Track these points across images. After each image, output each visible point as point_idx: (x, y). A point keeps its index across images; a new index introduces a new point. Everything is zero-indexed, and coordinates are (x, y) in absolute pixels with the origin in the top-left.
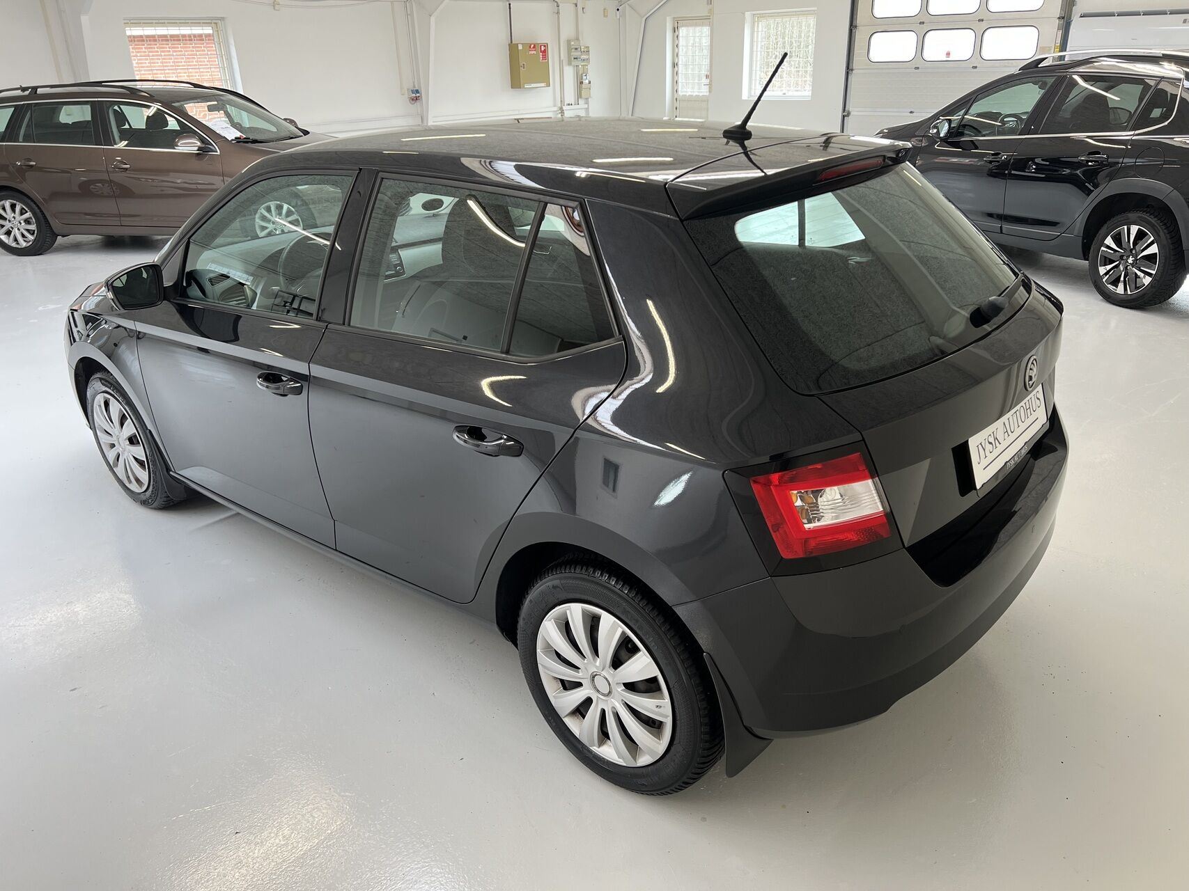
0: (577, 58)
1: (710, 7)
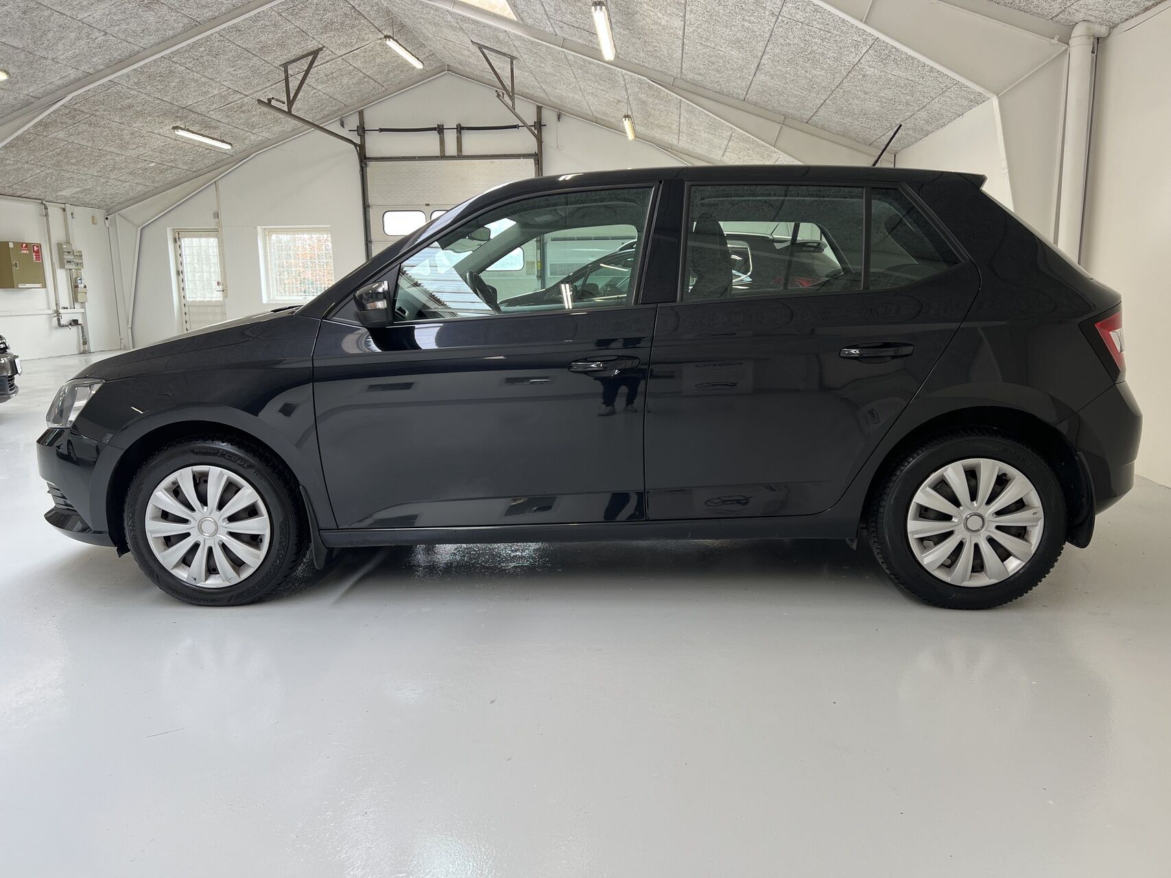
0: (70, 262)
1: (217, 220)
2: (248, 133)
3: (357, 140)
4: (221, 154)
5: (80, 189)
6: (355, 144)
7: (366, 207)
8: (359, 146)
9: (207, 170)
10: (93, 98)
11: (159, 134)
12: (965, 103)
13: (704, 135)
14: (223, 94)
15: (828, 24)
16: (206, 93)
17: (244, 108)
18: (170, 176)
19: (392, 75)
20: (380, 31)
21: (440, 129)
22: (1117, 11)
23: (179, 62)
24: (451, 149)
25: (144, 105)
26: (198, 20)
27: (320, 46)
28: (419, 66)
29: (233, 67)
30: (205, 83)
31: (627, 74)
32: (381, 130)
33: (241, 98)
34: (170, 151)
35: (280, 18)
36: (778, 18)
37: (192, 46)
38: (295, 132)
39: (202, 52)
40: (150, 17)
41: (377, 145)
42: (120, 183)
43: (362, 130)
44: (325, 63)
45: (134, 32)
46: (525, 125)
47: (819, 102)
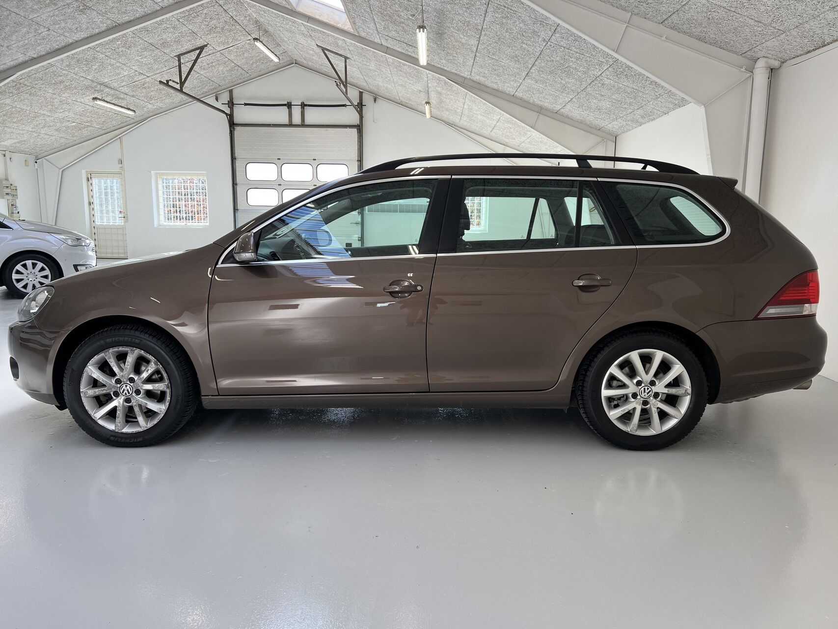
0: (8, 194)
1: (121, 165)
2: (147, 103)
3: (228, 111)
4: (126, 118)
5: (17, 141)
6: (227, 114)
7: (233, 159)
8: (229, 115)
9: (114, 128)
10: (34, 75)
11: (81, 103)
12: (671, 106)
13: (479, 117)
14: (131, 75)
15: (583, 49)
16: (118, 74)
17: (145, 85)
18: (86, 133)
19: (255, 65)
20: (249, 34)
21: (289, 105)
22: (788, 52)
23: (101, 51)
24: (297, 119)
25: (72, 81)
26: (118, 22)
27: (206, 43)
28: (276, 60)
29: (140, 56)
30: (119, 67)
31: (430, 74)
32: (246, 104)
33: (144, 78)
34: (88, 114)
35: (178, 23)
36: (547, 43)
37: (111, 41)
38: (181, 104)
39: (119, 45)
40: (83, 19)
41: (242, 114)
42: (48, 137)
43: (231, 104)
44: (207, 55)
45: (70, 29)
46: (352, 105)
47: (567, 100)
